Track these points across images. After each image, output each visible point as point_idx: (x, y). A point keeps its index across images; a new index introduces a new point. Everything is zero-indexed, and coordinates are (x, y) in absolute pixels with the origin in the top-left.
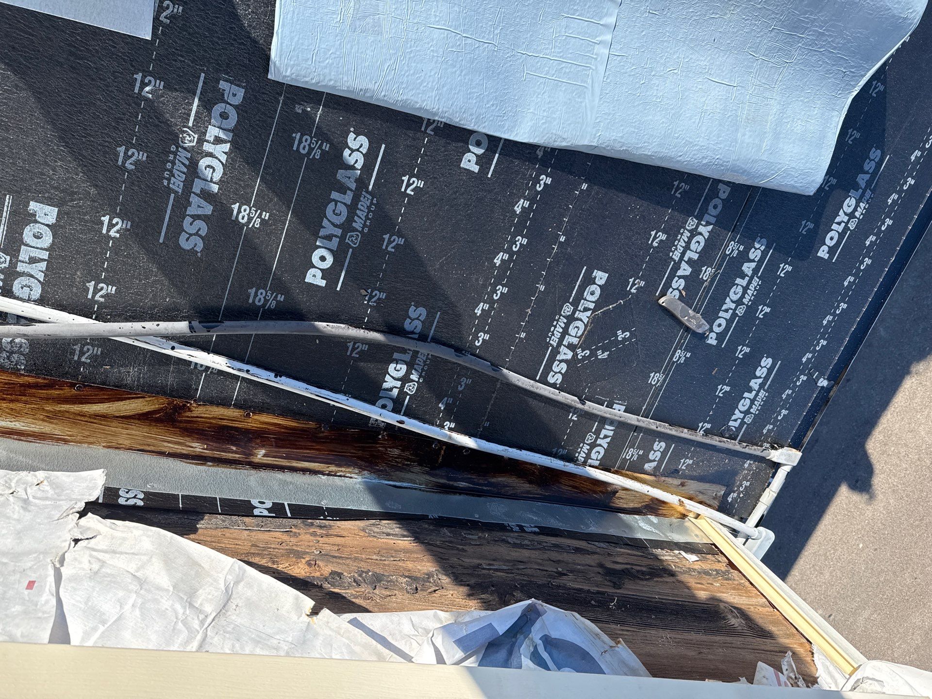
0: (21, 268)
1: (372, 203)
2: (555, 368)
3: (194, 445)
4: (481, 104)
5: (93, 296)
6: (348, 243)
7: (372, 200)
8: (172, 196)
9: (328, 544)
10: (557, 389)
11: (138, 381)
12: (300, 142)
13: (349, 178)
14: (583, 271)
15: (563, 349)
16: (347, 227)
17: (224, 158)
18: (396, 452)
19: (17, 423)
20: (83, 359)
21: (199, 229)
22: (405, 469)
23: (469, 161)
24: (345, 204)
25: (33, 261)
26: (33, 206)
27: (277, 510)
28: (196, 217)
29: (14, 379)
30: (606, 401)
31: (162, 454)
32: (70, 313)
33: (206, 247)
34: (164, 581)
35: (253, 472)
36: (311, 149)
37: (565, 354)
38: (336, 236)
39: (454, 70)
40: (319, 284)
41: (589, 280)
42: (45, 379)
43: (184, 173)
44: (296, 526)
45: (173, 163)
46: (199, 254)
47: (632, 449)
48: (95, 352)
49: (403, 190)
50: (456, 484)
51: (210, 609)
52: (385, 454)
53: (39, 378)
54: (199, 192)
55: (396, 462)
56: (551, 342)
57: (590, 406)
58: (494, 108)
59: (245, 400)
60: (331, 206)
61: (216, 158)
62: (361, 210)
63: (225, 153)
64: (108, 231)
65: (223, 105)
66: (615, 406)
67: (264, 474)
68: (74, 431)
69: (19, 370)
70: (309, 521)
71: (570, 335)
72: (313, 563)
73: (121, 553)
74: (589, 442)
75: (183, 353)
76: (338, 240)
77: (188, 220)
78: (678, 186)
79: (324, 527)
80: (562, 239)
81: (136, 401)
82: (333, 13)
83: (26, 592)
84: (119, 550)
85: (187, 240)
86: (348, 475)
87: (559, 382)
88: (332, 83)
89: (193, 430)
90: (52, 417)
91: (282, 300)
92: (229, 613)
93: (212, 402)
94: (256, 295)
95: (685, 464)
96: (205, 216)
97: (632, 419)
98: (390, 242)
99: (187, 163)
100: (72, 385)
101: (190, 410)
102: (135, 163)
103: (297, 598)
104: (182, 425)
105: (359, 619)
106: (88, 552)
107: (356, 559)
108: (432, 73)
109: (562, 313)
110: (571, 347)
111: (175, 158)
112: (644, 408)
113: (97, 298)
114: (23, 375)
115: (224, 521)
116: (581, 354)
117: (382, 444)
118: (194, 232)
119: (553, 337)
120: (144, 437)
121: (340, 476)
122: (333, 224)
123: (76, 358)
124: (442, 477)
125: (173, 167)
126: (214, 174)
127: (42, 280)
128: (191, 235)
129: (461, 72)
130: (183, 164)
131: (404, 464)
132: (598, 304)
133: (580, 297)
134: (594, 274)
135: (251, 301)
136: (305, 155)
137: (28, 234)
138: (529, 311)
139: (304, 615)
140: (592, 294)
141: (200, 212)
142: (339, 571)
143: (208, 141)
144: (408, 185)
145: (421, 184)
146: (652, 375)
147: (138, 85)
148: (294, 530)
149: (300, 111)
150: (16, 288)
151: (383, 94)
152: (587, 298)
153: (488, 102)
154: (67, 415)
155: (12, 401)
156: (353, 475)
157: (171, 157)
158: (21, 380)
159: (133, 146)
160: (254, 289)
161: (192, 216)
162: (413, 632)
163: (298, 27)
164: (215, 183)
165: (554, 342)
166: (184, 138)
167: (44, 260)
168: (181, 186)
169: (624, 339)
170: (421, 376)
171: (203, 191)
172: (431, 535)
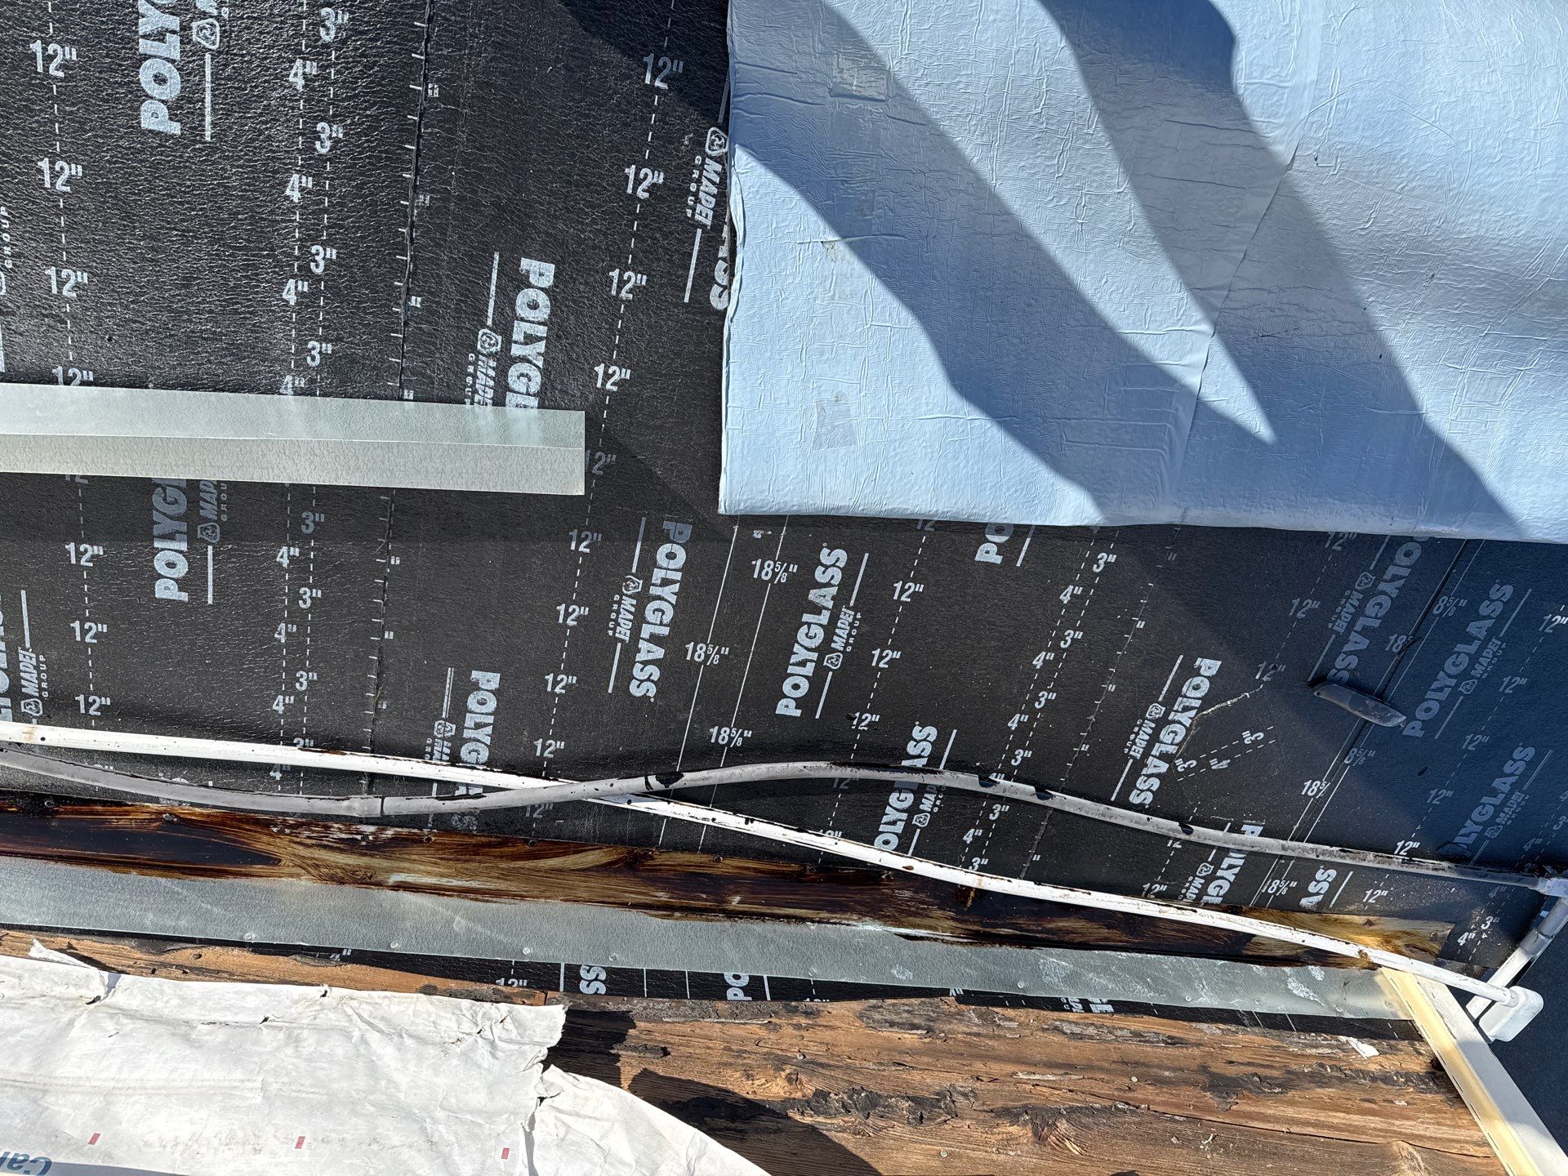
0: (467, 734)
1: (855, 619)
2: (1140, 783)
3: (658, 894)
4: (998, 494)
5: (542, 754)
6: (826, 666)
7: (855, 615)
8: (619, 645)
9: (813, 1043)
10: (1146, 812)
11: (594, 833)
12: (761, 570)
13: (825, 596)
14: (1179, 661)
15: (1152, 761)
16: (824, 649)
17: (673, 599)
18: (907, 894)
19: (473, 882)
20: (535, 815)
21: (651, 675)
24: (821, 625)
25: (478, 726)
26: (475, 675)
27: (755, 989)
28: (646, 663)
29: (467, 840)
30: (1230, 821)
31: (624, 905)
32: (519, 775)
33: (659, 692)
34: (627, 1153)
35: (727, 924)
36: (775, 574)
37: (1155, 766)
38: (811, 661)
39: (957, 463)
40: (794, 715)
41: (1192, 671)
42: (497, 837)
43: (630, 620)
44: (776, 1013)
46: (652, 699)
47: (1278, 881)
48: (546, 810)
49: (895, 599)
50: (994, 931)
53: (492, 837)
54: (647, 637)
56: (1131, 753)
57: (1201, 833)
58: (1017, 494)
59: (713, 845)
60: (803, 629)
61: (666, 600)
62: (841, 629)
63: (675, 594)
64: (553, 688)
65: (669, 545)
66: (1245, 827)
67: (742, 925)
68: (530, 887)
69: (471, 831)
70: (793, 1004)
71: (1162, 742)
72: (794, 1077)
73: (585, 1117)
74: (1204, 874)
75: (641, 806)
76: (814, 664)
77: (638, 666)
79: (811, 1013)
80: (1141, 625)
81: (593, 852)
82: (792, 433)
83: (502, 1161)
84: (582, 1112)
85: (638, 687)
86: (844, 922)
87: (1148, 801)
88: (795, 508)
89: (657, 878)
90: (504, 876)
91: (749, 735)
93: (676, 848)
94: (719, 734)
95: (1373, 896)
96: (657, 660)
97: (1273, 845)
98: (881, 659)
99: (633, 609)
100: (526, 842)
101: (652, 858)
102: (577, 619)
104: (644, 874)
106: (554, 1113)
107: (848, 1067)
108: (926, 473)
109: (1147, 715)
110: (1164, 757)
111: (619, 607)
112: (1295, 827)
114: (474, 835)
115: (693, 1009)
116: (1181, 765)
118: (646, 677)
119: (1134, 747)
120: (604, 888)
121: (835, 923)
122: (806, 648)
123: (528, 815)
124: (974, 923)
125: (617, 617)
126: (664, 617)
127: (489, 743)
128: (642, 681)
129: (968, 463)
130: (628, 611)
132: (1207, 701)
133: (1176, 692)
134: (1197, 663)
135: (713, 741)
136: (768, 581)
137: (472, 702)
138: (1092, 718)
140: (1196, 690)
141: (650, 657)
142: (825, 1090)
143: (654, 585)
144: (902, 593)
145: (920, 589)
146: (1308, 784)
147: (574, 541)
148: (773, 1020)
149: (759, 538)
150: (464, 753)
151: (861, 508)
152: (1188, 695)
153: (1008, 489)
154: (522, 871)
155: (466, 861)
157: (615, 607)
158: (473, 841)
159: (574, 602)
160: (716, 728)
161: (641, 663)
163: (749, 459)
164: (665, 625)
165: (1137, 752)
166: (627, 587)
167: (489, 724)
168: (628, 634)
169: (1255, 743)
170: (934, 805)
171: (652, 635)
172: (950, 1023)
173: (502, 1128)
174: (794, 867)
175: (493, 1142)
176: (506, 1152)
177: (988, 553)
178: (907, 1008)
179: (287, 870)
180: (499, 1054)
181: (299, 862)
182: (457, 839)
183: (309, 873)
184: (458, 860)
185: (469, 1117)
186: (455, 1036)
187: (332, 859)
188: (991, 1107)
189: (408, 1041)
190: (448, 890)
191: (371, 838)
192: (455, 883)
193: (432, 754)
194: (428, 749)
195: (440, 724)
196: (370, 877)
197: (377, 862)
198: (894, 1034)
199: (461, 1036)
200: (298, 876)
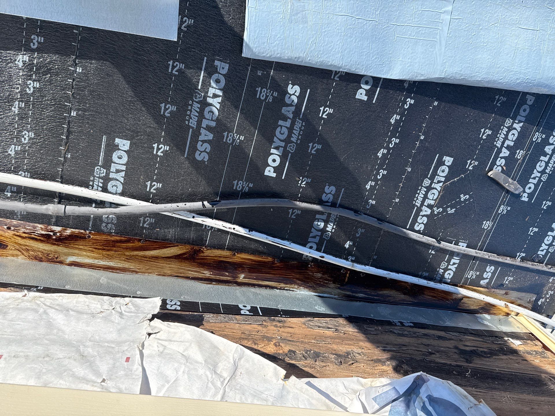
0: (112, 175)
1: (302, 125)
2: (419, 220)
3: (205, 272)
4: (368, 58)
5: (150, 190)
6: (288, 150)
7: (302, 123)
8: (191, 130)
9: (284, 332)
10: (421, 234)
11: (175, 237)
12: (261, 93)
13: (289, 111)
14: (437, 157)
15: (424, 208)
16: (288, 141)
17: (218, 106)
18: (319, 275)
19: (111, 263)
20: (145, 226)
21: (206, 148)
22: (325, 286)
23: (361, 94)
24: (286, 127)
25: (118, 171)
26: (117, 141)
27: (254, 311)
28: (204, 142)
29: (109, 238)
30: (454, 240)
31: (188, 278)
32: (138, 200)
33: (210, 159)
34: (199, 357)
35: (238, 287)
36: (267, 96)
37: (425, 211)
38: (282, 147)
39: (352, 39)
40: (272, 176)
41: (441, 163)
42: (125, 237)
43: (197, 116)
44: (265, 321)
45: (191, 111)
46: (206, 163)
47: (472, 272)
48: (151, 221)
49: (320, 115)
50: (357, 295)
51: (226, 375)
52: (313, 276)
53: (122, 237)
54: (205, 127)
55: (320, 281)
56: (416, 204)
57: (444, 245)
58: (377, 60)
59: (232, 246)
60: (279, 129)
61: (214, 106)
62: (296, 130)
63: (219, 103)
64: (157, 152)
65: (217, 75)
66: (460, 244)
67: (244, 289)
68: (141, 266)
69: (112, 233)
70: (272, 318)
71: (428, 199)
72: (278, 344)
73: (174, 341)
74: (444, 267)
75: (199, 220)
76: (283, 149)
77: (200, 143)
78: (498, 99)
79: (281, 321)
80: (422, 138)
81: (174, 248)
82: (279, 13)
83: (126, 363)
84: (173, 339)
85: (200, 155)
86: (291, 289)
87: (422, 229)
88: (279, 55)
89: (205, 264)
90: (129, 259)
91: (252, 186)
92: (237, 378)
93: (213, 247)
94: (237, 184)
95: (508, 280)
96: (209, 140)
97: (472, 252)
98: (313, 148)
99: (198, 110)
100: (139, 240)
101: (203, 252)
102: (170, 113)
103: (275, 369)
104: (199, 261)
105: (312, 382)
106: (156, 341)
107: (302, 342)
108: (338, 43)
109: (423, 185)
110: (430, 206)
111: (192, 108)
112: (479, 244)
113: (152, 190)
114: (114, 236)
115: (225, 318)
116: (436, 211)
117: (310, 270)
118: (203, 150)
119: (417, 200)
120: (179, 268)
121: (287, 290)
122: (280, 140)
123: (141, 225)
124: (348, 290)
125: (190, 114)
126: (213, 115)
127: (122, 182)
128: (201, 152)
129: (356, 40)
130: (196, 111)
131: (324, 283)
132: (447, 178)
133: (435, 174)
134: (444, 159)
135: (234, 188)
136: (263, 100)
137: (115, 157)
138: (401, 185)
139: (280, 379)
140: (443, 172)
141: (206, 138)
142: (294, 350)
143: (209, 97)
144: (324, 112)
145: (331, 111)
146: (484, 222)
147: (170, 67)
148: (264, 323)
149: (260, 74)
150: (110, 187)
151: (309, 59)
152: (440, 175)
153: (373, 56)
154: (137, 257)
155: (108, 250)
156: (294, 289)
157: (190, 108)
158: (113, 239)
159: (169, 103)
160: (236, 181)
161: (202, 141)
162: (345, 391)
163: (259, 24)
164: (213, 121)
165: (418, 203)
166: (196, 96)
167: (123, 171)
168: (196, 124)
169: (465, 200)
170: (333, 228)
171: (207, 126)
172: (345, 328)
173: (126, 348)
174: (270, 259)
175: (120, 354)
176: (128, 359)
177: (361, 95)
178: (324, 321)
179: (11, 252)
180: (124, 317)
181: (18, 247)
182: (104, 237)
183: (23, 254)
184: (104, 249)
185: (106, 344)
186: (99, 311)
187: (36, 246)
188: (372, 359)
189: (72, 313)
190: (98, 267)
191: (58, 234)
192: (102, 263)
193: (93, 186)
194: (91, 183)
195: (98, 169)
196: (57, 258)
197: (60, 249)
198: (321, 331)
199: (103, 310)
200: (17, 256)
